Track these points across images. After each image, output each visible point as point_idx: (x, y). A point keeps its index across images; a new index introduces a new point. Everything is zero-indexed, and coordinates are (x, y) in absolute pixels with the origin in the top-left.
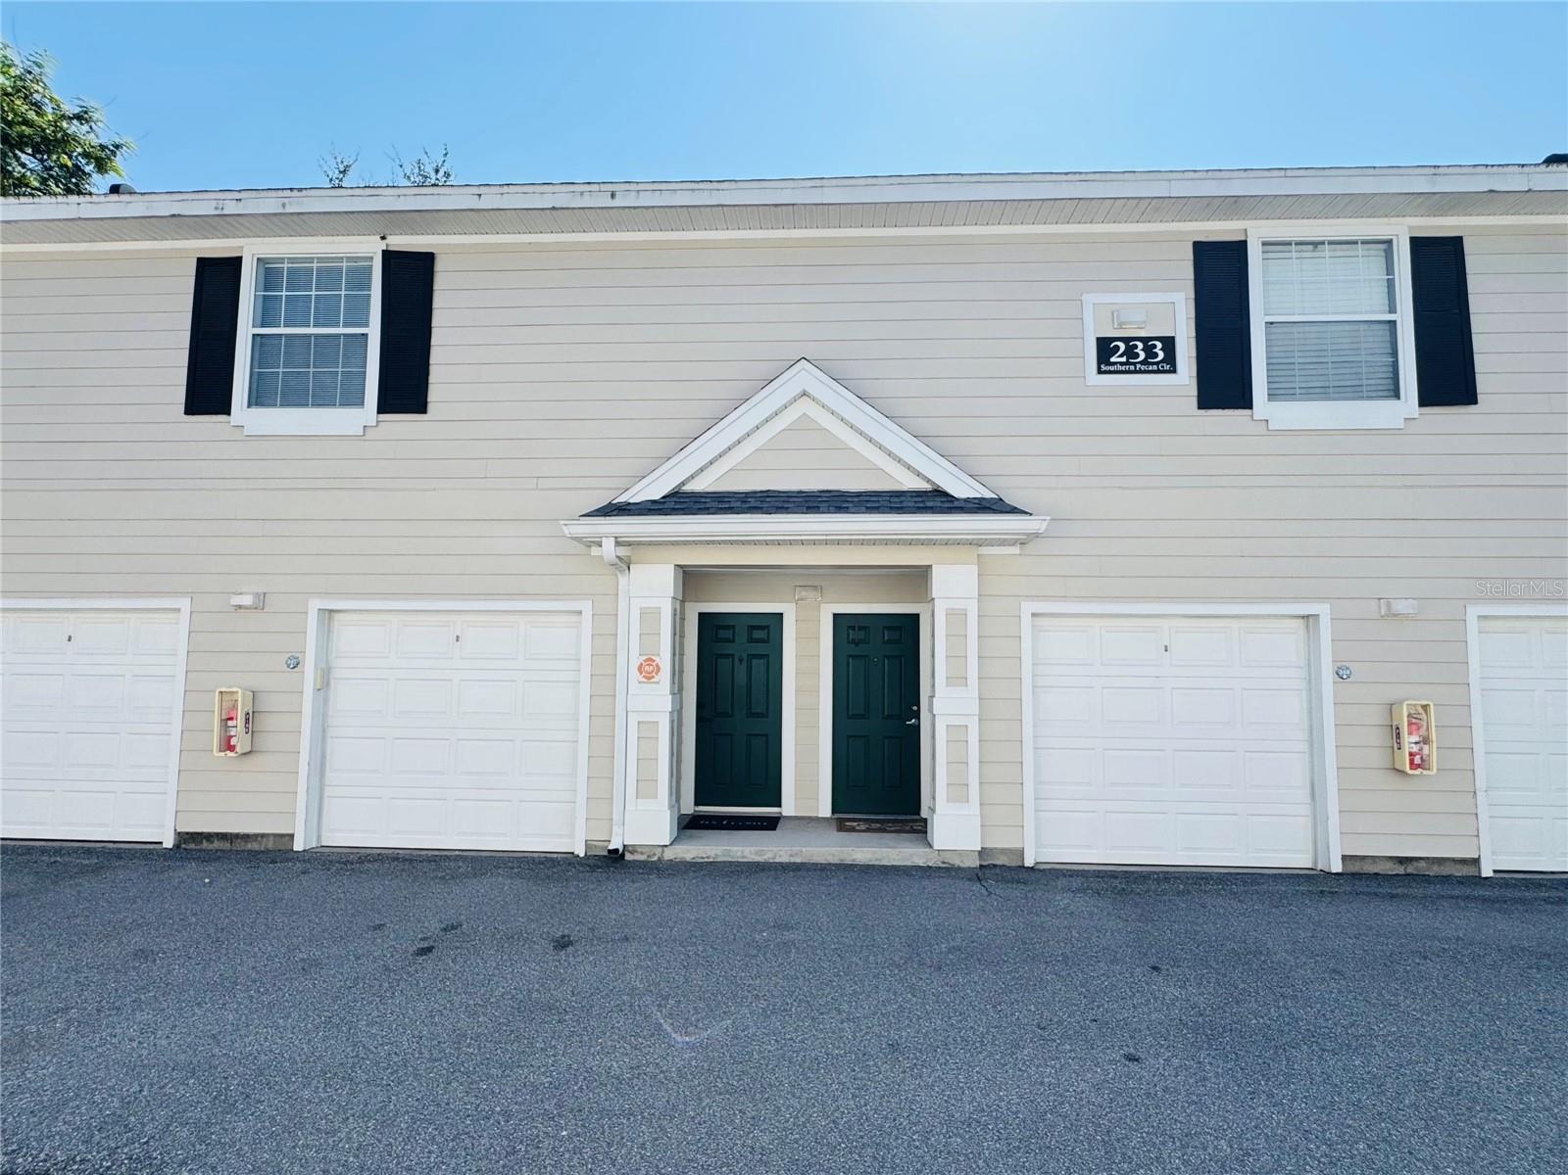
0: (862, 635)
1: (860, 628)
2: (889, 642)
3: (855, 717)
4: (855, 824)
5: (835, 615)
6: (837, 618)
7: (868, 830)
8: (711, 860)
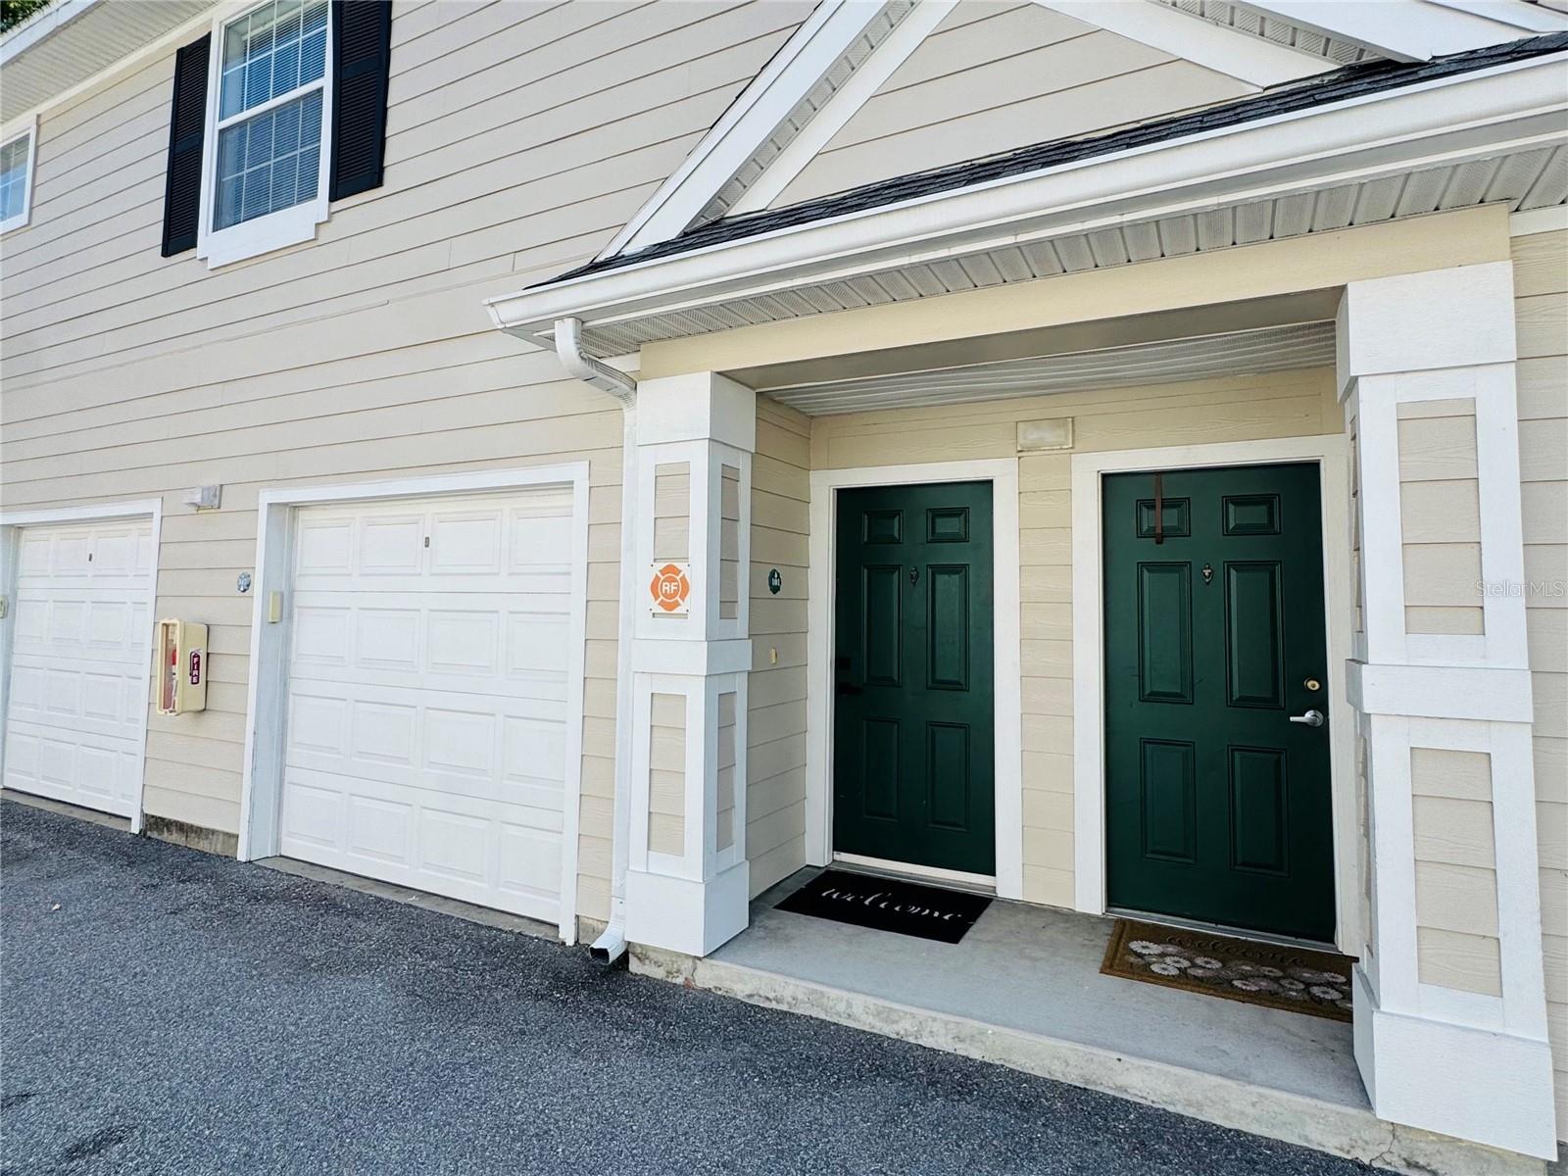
0: (1171, 518)
1: (1167, 504)
2: (1241, 530)
3: (1156, 697)
4: (1155, 949)
5: (1106, 477)
6: (1110, 482)
7: (1182, 980)
8: (785, 1008)
